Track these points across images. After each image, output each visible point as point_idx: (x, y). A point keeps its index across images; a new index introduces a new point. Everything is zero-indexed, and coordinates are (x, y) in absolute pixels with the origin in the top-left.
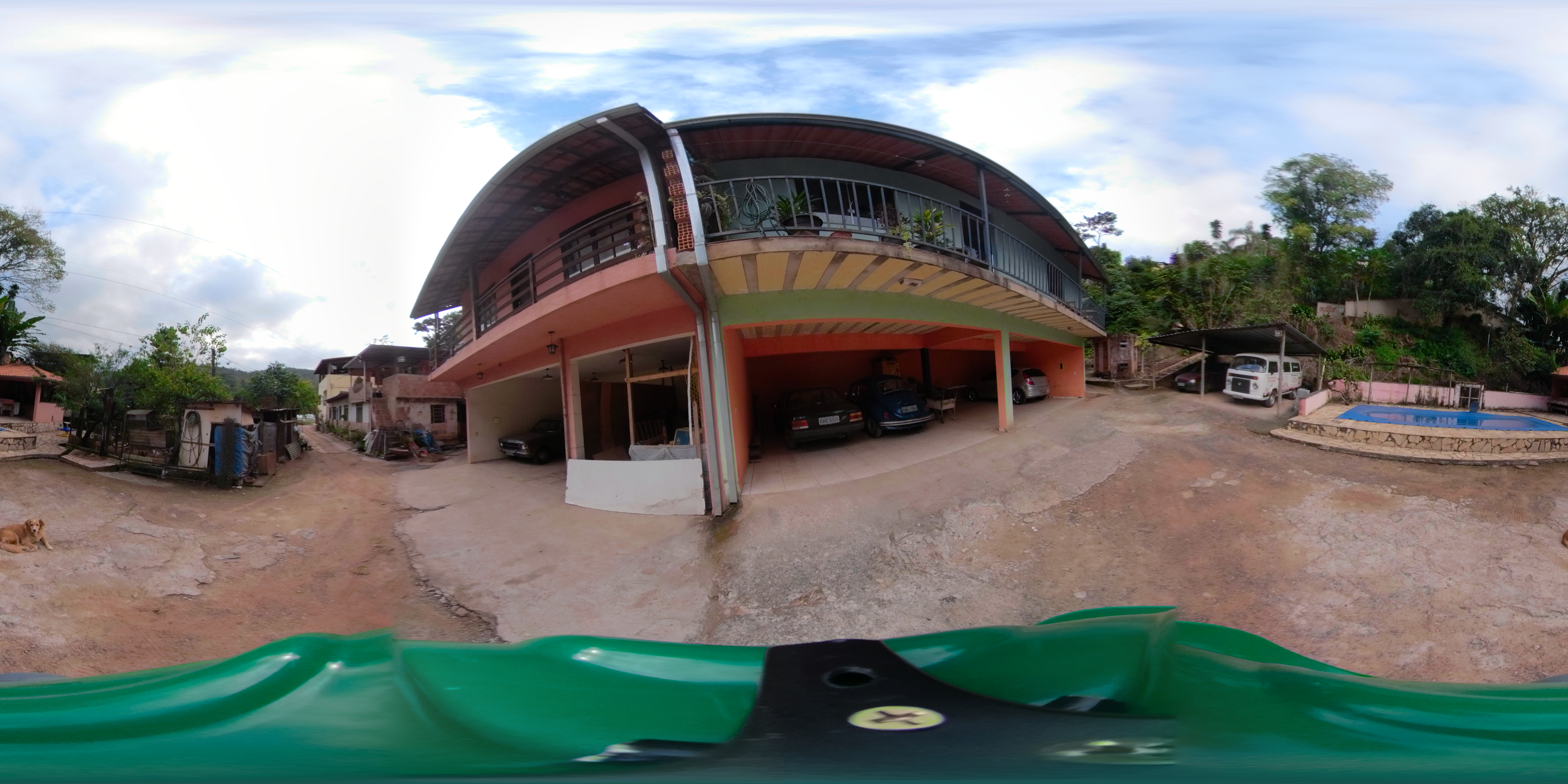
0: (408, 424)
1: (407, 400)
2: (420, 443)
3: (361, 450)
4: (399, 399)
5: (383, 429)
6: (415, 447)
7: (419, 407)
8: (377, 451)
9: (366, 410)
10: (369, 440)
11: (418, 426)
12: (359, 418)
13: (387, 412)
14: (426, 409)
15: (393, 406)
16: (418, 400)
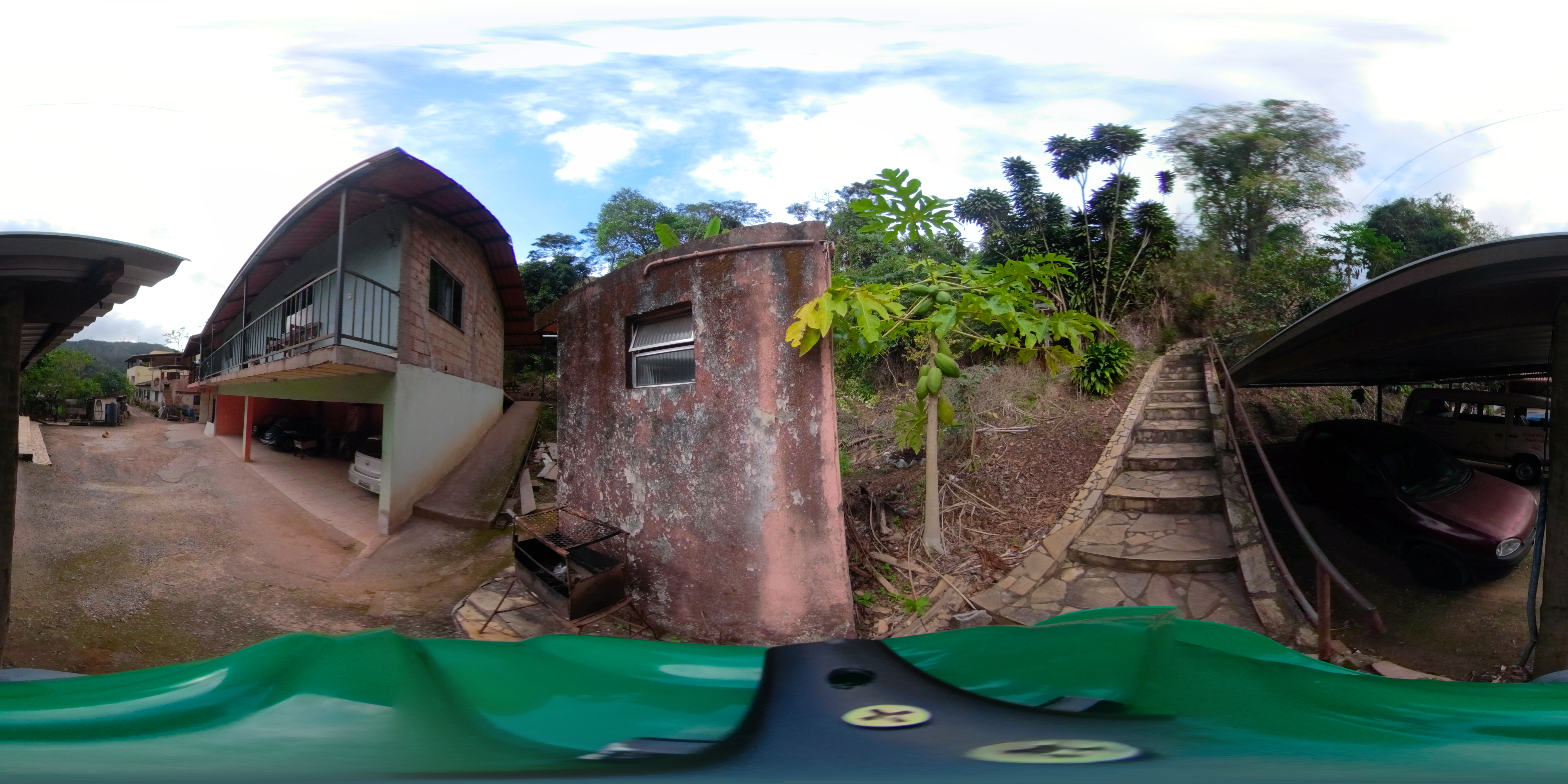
0: (181, 405)
1: (181, 393)
2: (185, 414)
3: (157, 416)
4: (177, 392)
5: (167, 406)
6: (182, 416)
7: (187, 396)
8: (164, 416)
9: (160, 396)
10: (161, 411)
11: (186, 406)
12: (156, 399)
13: (171, 398)
14: (192, 397)
15: (174, 395)
16: (187, 393)
